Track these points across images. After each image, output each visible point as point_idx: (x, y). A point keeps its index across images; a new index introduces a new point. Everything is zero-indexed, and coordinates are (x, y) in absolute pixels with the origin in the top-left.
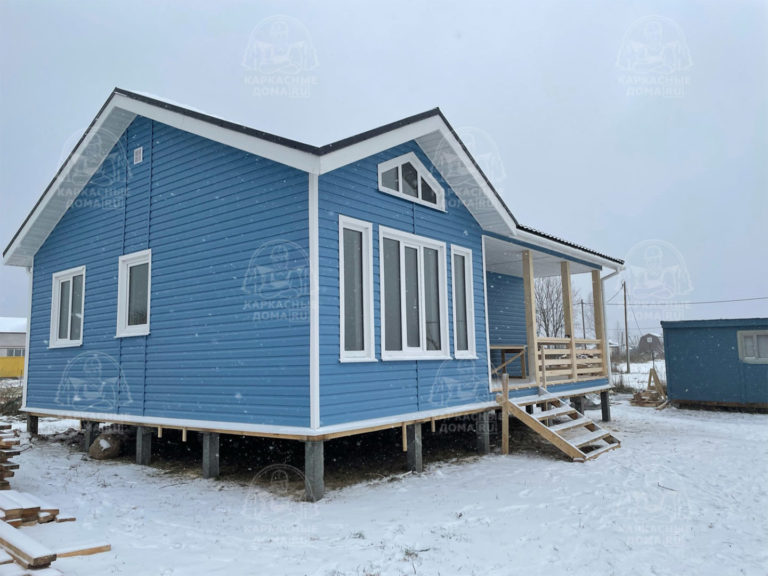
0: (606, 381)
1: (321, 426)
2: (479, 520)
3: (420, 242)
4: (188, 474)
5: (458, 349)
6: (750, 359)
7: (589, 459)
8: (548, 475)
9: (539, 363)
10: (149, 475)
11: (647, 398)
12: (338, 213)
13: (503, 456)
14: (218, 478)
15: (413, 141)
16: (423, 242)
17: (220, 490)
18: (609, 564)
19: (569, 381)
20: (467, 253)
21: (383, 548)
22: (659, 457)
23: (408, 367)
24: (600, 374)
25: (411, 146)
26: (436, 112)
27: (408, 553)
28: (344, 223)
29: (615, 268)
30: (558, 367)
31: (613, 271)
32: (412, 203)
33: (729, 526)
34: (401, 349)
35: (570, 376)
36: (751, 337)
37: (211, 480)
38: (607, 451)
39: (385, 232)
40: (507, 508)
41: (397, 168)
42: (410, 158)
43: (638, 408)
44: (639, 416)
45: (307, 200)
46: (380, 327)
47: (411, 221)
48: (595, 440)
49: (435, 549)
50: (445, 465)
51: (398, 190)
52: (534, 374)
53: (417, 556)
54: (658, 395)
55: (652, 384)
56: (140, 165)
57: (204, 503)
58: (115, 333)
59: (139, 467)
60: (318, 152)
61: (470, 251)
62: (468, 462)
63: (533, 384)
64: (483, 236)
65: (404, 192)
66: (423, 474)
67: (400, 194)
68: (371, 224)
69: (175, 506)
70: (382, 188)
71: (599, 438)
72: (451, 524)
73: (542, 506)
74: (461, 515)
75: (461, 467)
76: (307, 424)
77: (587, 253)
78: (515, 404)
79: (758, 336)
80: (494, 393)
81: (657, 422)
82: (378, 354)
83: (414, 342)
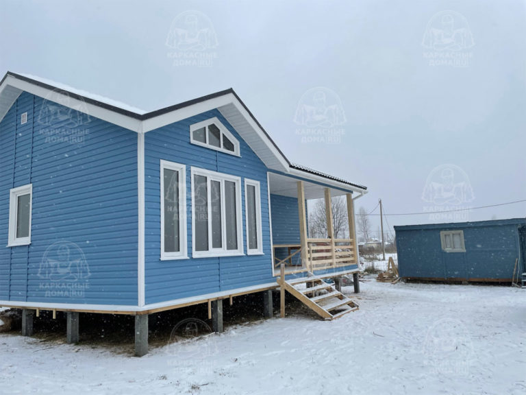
0: (356, 266)
1: (146, 304)
2: (248, 362)
3: (222, 177)
4: (57, 341)
5: (250, 248)
6: (448, 250)
7: (335, 318)
8: (305, 330)
9: (308, 256)
10: (29, 343)
11: (386, 276)
12: (160, 159)
13: (280, 319)
14: (77, 343)
15: (216, 110)
16: (224, 177)
17: (77, 352)
18: (323, 386)
19: (330, 267)
20: (257, 184)
21: (178, 385)
22: (380, 315)
23: (212, 262)
24: (353, 261)
25: (215, 113)
26: (230, 91)
27: (193, 388)
28: (164, 165)
29: (361, 192)
30: (322, 258)
31: (360, 194)
32: (216, 151)
33: (408, 358)
34: (208, 250)
35: (331, 264)
36: (449, 235)
37: (72, 345)
38: (349, 312)
39: (195, 171)
40: (270, 353)
41: (205, 128)
42: (215, 121)
43: (381, 283)
44: (380, 289)
45: (137, 150)
46: (191, 235)
47: (215, 163)
48: (341, 305)
49: (212, 383)
50: (239, 327)
51: (205, 142)
52: (305, 263)
53: (198, 388)
54: (393, 274)
55: (391, 267)
56: (26, 125)
57: (62, 361)
58: (7, 244)
59: (23, 338)
60: (142, 118)
61: (258, 183)
62: (255, 324)
63: (305, 270)
64: (268, 173)
65: (210, 144)
66: (222, 334)
67: (207, 145)
68: (185, 166)
69: (41, 364)
70: (193, 141)
71: (344, 304)
72: (228, 366)
73: (293, 351)
74: (237, 360)
75: (250, 328)
76: (136, 304)
77: (341, 183)
78: (289, 284)
79: (453, 234)
80: (276, 277)
81: (389, 292)
82: (190, 253)
83: (218, 244)
